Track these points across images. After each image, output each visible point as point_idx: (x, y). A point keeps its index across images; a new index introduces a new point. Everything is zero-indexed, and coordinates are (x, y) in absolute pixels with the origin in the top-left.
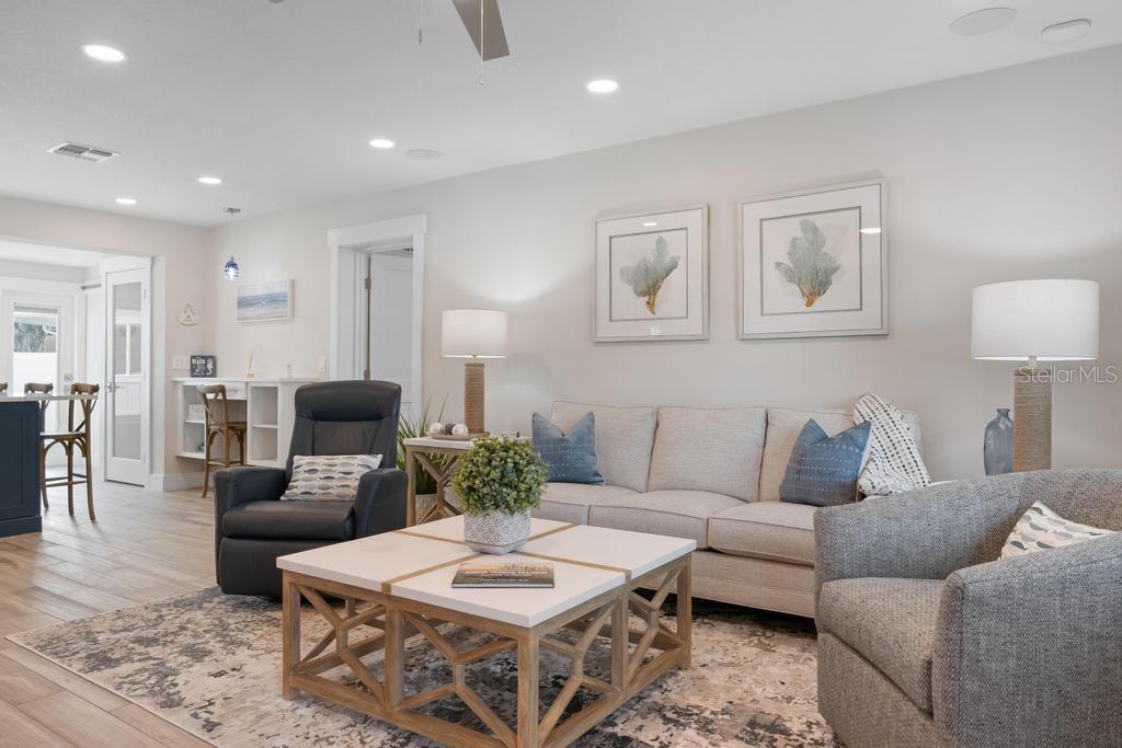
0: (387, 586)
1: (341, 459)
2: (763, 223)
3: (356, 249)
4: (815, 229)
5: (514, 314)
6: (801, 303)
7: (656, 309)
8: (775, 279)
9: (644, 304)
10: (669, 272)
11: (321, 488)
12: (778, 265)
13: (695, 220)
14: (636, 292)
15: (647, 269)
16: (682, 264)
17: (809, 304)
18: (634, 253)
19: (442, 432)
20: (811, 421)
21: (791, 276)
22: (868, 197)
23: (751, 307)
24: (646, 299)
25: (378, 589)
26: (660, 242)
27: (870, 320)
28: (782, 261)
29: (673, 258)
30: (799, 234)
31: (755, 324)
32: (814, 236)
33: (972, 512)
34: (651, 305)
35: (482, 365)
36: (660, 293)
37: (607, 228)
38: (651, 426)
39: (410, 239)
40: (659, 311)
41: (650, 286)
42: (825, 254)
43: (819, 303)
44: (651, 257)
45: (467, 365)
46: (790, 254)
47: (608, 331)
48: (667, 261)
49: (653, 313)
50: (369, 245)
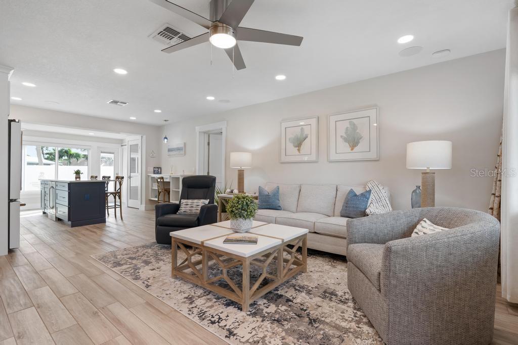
0: (202, 243)
1: (196, 201)
2: (337, 122)
3: (205, 133)
4: (354, 124)
5: (254, 153)
6: (349, 149)
7: (301, 152)
8: (340, 140)
9: (297, 151)
10: (305, 139)
11: (189, 210)
12: (341, 136)
13: (313, 122)
14: (294, 146)
15: (298, 138)
16: (309, 136)
17: (352, 149)
18: (294, 133)
19: (230, 192)
20: (352, 189)
21: (346, 140)
22: (372, 113)
23: (332, 151)
24: (297, 148)
25: (200, 243)
26: (302, 129)
27: (373, 155)
28: (342, 135)
29: (306, 135)
30: (349, 126)
31: (334, 157)
32: (354, 127)
33: (402, 221)
34: (299, 150)
35: (243, 170)
36: (302, 146)
37: (284, 125)
38: (298, 191)
39: (221, 129)
41: (299, 143)
42: (358, 132)
43: (356, 149)
44: (299, 134)
45: (239, 170)
46: (345, 133)
47: (284, 159)
48: (304, 136)
49: (299, 152)
50: (209, 131)
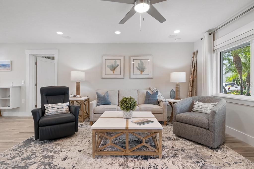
2: (134, 60)
6: (140, 73)
7: (114, 73)
8: (135, 69)
9: (112, 72)
10: (117, 66)
12: (136, 67)
13: (122, 58)
14: (110, 70)
15: (113, 66)
17: (141, 73)
18: (109, 63)
19: (73, 97)
20: (147, 91)
21: (138, 69)
22: (150, 58)
23: (132, 74)
24: (113, 71)
26: (115, 61)
27: (150, 76)
28: (137, 66)
29: (118, 64)
30: (140, 62)
31: (132, 76)
32: (142, 63)
34: (113, 72)
35: (80, 83)
36: (115, 70)
37: (104, 58)
40: (115, 73)
41: (113, 69)
42: (144, 66)
43: (143, 73)
44: (114, 64)
45: (76, 83)
47: (104, 76)
48: (117, 65)
49: (114, 74)
50: (36, 55)
